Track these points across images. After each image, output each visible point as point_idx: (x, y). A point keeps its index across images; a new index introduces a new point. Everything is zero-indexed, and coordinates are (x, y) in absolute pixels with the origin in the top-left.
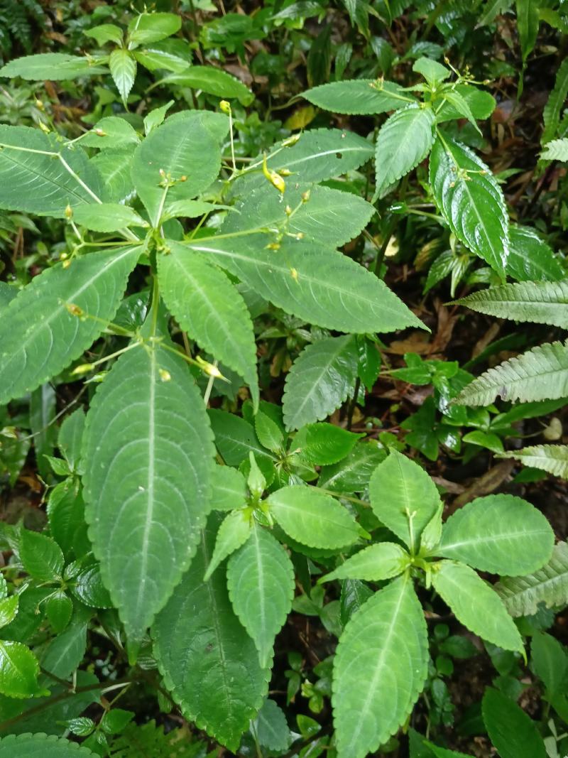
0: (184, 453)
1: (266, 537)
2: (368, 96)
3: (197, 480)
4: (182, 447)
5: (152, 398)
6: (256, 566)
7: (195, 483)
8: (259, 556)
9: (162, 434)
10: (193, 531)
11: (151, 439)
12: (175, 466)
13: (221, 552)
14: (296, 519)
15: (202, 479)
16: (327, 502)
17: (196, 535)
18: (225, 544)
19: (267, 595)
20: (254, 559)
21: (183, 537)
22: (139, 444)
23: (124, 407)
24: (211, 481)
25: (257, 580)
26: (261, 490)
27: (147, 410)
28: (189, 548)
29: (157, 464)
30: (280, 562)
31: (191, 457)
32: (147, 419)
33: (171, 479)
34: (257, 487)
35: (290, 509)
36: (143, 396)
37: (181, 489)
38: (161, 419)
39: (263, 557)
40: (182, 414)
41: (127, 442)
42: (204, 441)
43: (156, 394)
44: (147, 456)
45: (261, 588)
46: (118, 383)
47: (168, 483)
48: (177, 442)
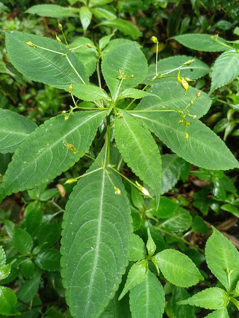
0: (116, 229)
1: (152, 276)
2: (209, 43)
3: (122, 246)
4: (115, 225)
5: (102, 196)
6: (145, 292)
7: (121, 247)
8: (147, 286)
9: (106, 217)
10: (118, 275)
11: (100, 220)
12: (111, 237)
13: (129, 285)
14: (170, 269)
15: (125, 245)
16: (185, 260)
17: (119, 278)
18: (132, 280)
19: (150, 309)
20: (145, 288)
21: (112, 279)
22: (93, 222)
23: (87, 200)
24: (129, 247)
25: (146, 300)
26: (153, 251)
27: (99, 203)
28: (115, 285)
29: (102, 234)
30: (158, 291)
31: (120, 232)
32: (98, 208)
33: (109, 244)
34: (151, 249)
35: (168, 263)
36: (97, 194)
37: (113, 251)
38: (106, 209)
39: (150, 287)
40: (117, 207)
41: (88, 220)
42: (127, 223)
43: (104, 194)
44: (97, 229)
45: (147, 305)
46: (85, 186)
47: (107, 246)
48: (113, 223)
